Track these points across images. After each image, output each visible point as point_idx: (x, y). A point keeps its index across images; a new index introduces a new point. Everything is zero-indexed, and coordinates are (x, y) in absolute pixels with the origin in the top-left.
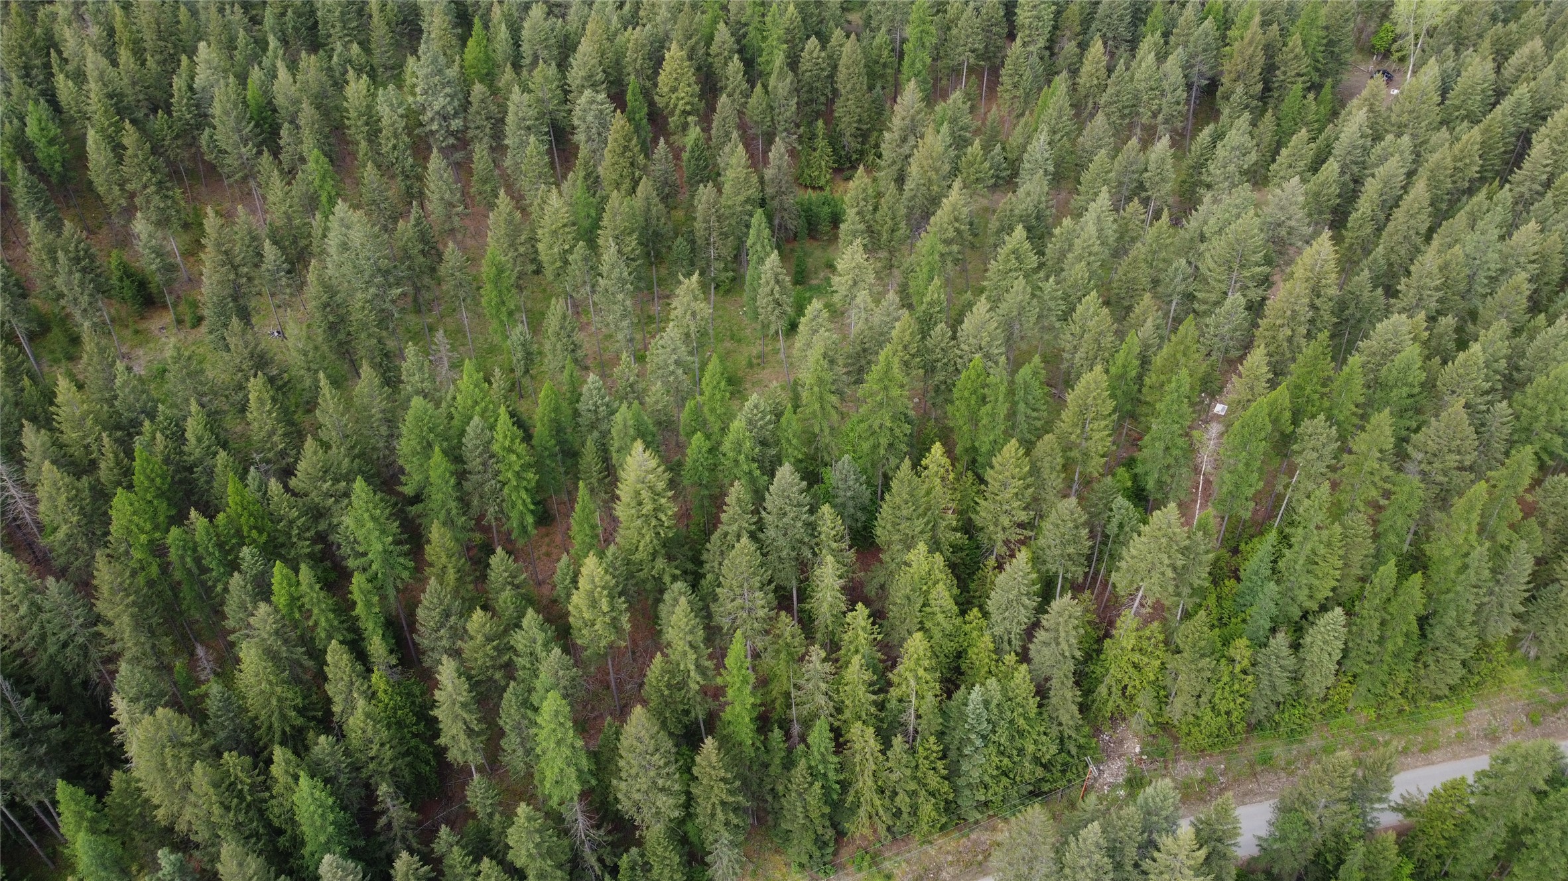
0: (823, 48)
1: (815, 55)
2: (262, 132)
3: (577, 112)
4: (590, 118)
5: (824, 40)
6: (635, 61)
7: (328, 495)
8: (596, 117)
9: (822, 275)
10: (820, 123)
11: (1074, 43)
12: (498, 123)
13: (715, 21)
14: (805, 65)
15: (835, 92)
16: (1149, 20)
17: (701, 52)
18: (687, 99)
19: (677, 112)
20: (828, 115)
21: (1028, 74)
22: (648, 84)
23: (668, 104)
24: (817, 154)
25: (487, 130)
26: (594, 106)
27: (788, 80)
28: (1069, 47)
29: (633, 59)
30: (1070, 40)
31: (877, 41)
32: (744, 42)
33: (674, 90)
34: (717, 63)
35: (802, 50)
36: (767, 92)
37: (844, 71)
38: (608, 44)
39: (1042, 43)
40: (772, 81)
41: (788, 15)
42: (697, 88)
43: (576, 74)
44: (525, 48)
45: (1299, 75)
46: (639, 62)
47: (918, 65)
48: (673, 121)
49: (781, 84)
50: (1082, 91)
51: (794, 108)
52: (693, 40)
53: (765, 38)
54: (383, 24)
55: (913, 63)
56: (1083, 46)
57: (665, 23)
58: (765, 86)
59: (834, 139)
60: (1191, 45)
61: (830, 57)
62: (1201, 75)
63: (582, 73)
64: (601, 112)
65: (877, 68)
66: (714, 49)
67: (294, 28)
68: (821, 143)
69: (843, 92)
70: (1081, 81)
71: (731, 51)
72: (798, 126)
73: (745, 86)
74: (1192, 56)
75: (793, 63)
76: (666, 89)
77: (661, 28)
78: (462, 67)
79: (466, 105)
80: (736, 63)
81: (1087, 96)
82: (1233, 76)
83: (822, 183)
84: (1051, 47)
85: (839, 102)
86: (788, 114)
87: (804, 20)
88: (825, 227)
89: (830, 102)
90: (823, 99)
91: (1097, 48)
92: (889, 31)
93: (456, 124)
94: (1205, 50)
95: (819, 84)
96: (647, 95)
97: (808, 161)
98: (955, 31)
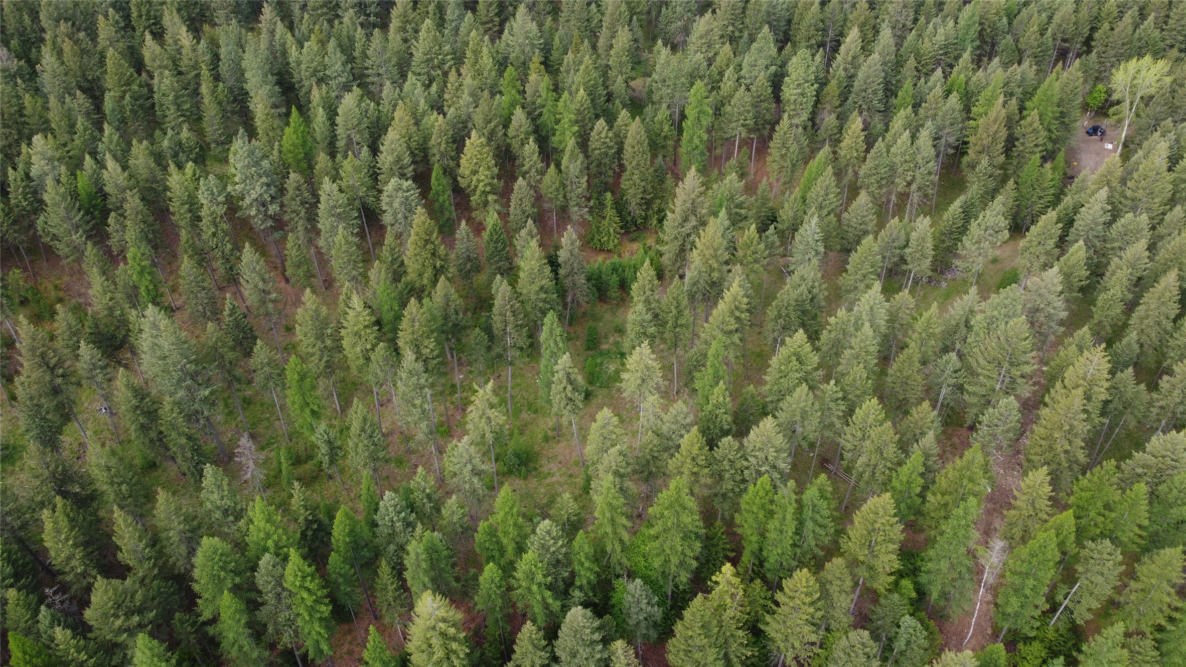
0: (611, 127)
1: (603, 135)
2: (93, 218)
3: (384, 198)
4: (396, 205)
5: (611, 120)
6: (440, 144)
7: (121, 630)
8: (401, 204)
9: (611, 339)
10: (609, 195)
11: (834, 116)
12: (312, 207)
13: (513, 105)
14: (594, 144)
15: (621, 166)
16: (900, 94)
17: (500, 134)
18: (487, 181)
19: (478, 192)
20: (614, 187)
21: (794, 148)
22: (452, 164)
23: (469, 186)
24: (606, 222)
25: (302, 214)
26: (400, 194)
27: (579, 162)
28: (829, 120)
29: (438, 144)
30: (830, 113)
31: (659, 117)
32: (538, 122)
33: (475, 172)
34: (515, 144)
35: (592, 129)
36: (560, 171)
37: (630, 149)
38: (415, 128)
39: (805, 116)
40: (565, 162)
41: (579, 98)
42: (496, 170)
43: (386, 159)
44: (340, 131)
45: (1036, 146)
46: (443, 146)
47: (696, 141)
48: (475, 199)
49: (572, 164)
50: (843, 162)
51: (585, 185)
52: (493, 124)
53: (558, 122)
54: (214, 106)
55: (691, 140)
56: (842, 118)
57: (467, 106)
58: (558, 165)
59: (620, 207)
60: (938, 118)
61: (617, 135)
62: (948, 145)
63: (390, 158)
64: (407, 198)
65: (660, 141)
66: (511, 132)
67: (132, 111)
68: (610, 212)
69: (629, 168)
70: (842, 153)
71: (527, 134)
72: (589, 199)
73: (540, 165)
74: (940, 129)
75: (583, 143)
76: (467, 172)
77: (464, 110)
78: (280, 152)
79: (282, 191)
80: (531, 147)
81: (847, 165)
82: (978, 148)
83: (611, 247)
84: (813, 121)
85: (625, 176)
86: (580, 190)
87: (593, 100)
88: (614, 293)
89: (618, 176)
90: (610, 173)
91: (856, 124)
92: (669, 107)
93: (273, 208)
94: (952, 124)
95: (607, 161)
96: (451, 173)
97: (598, 228)
98: (728, 108)
